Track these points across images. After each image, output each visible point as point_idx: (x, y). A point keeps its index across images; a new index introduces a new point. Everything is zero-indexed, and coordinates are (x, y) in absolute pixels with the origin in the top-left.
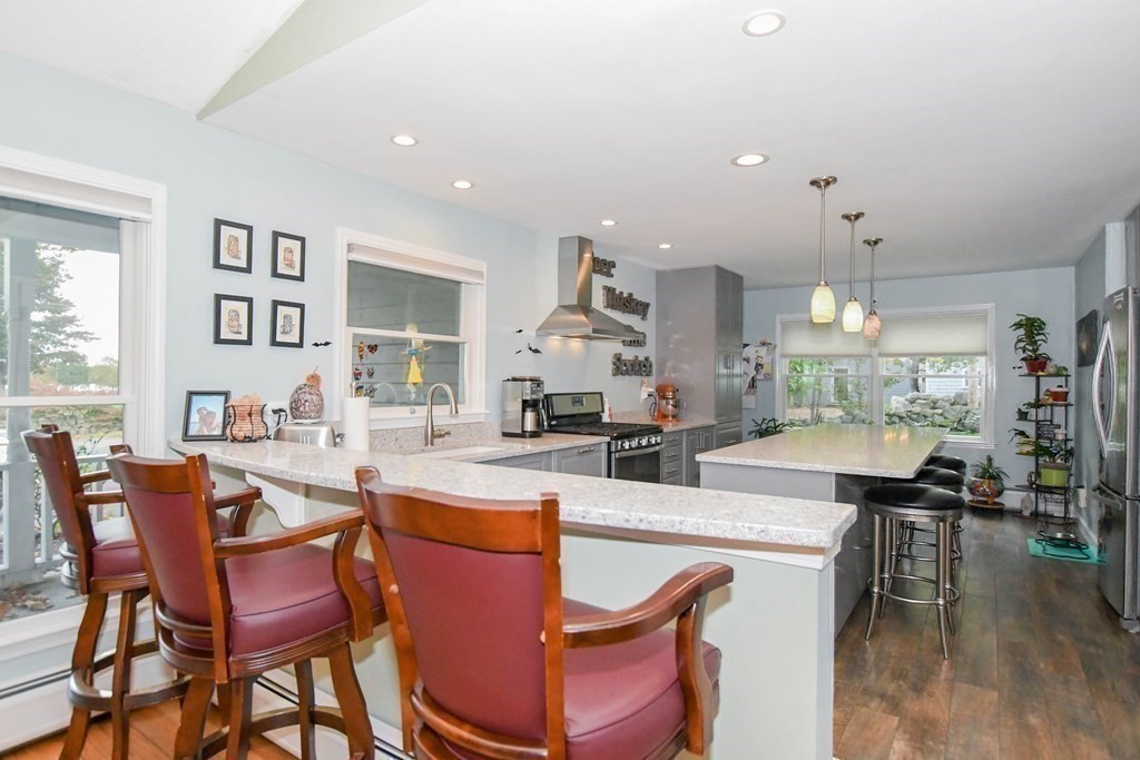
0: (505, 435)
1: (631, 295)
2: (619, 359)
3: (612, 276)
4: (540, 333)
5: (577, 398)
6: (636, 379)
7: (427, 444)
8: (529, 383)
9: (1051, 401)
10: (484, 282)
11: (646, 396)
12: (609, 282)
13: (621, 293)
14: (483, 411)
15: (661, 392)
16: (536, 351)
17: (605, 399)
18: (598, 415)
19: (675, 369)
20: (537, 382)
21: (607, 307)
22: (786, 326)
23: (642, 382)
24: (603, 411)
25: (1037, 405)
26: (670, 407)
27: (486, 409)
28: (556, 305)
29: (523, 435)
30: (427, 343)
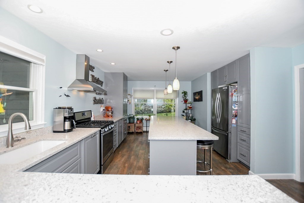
0: (54, 132)
1: (98, 78)
2: (95, 99)
3: (93, 71)
4: (69, 89)
5: (83, 113)
6: (100, 105)
7: (8, 147)
8: (67, 109)
9: (189, 109)
10: (44, 64)
11: (102, 110)
12: (93, 73)
13: (96, 77)
14: (43, 122)
15: (107, 109)
16: (68, 96)
17: (92, 112)
18: (90, 118)
19: (109, 102)
20: (71, 109)
21: (92, 81)
22: (135, 91)
23: (101, 106)
24: (92, 117)
25: (186, 109)
26: (110, 113)
27: (45, 122)
28: (75, 79)
29: (65, 131)
30: (9, 91)
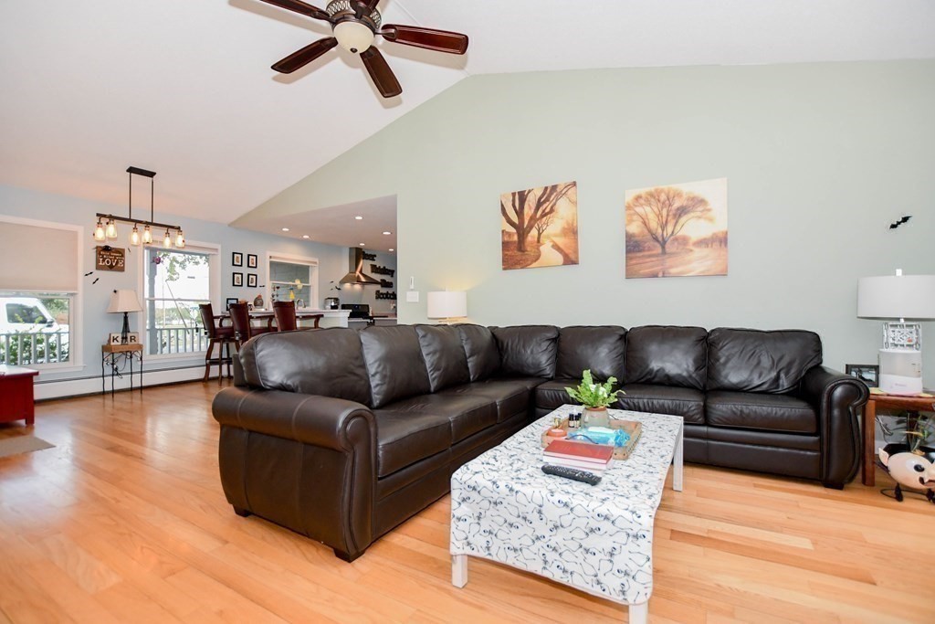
1: (385, 267)
2: (378, 293)
3: (375, 260)
4: (341, 282)
10: (317, 266)
12: (373, 263)
13: (380, 267)
16: (339, 289)
17: (371, 307)
21: (372, 272)
28: (349, 273)
